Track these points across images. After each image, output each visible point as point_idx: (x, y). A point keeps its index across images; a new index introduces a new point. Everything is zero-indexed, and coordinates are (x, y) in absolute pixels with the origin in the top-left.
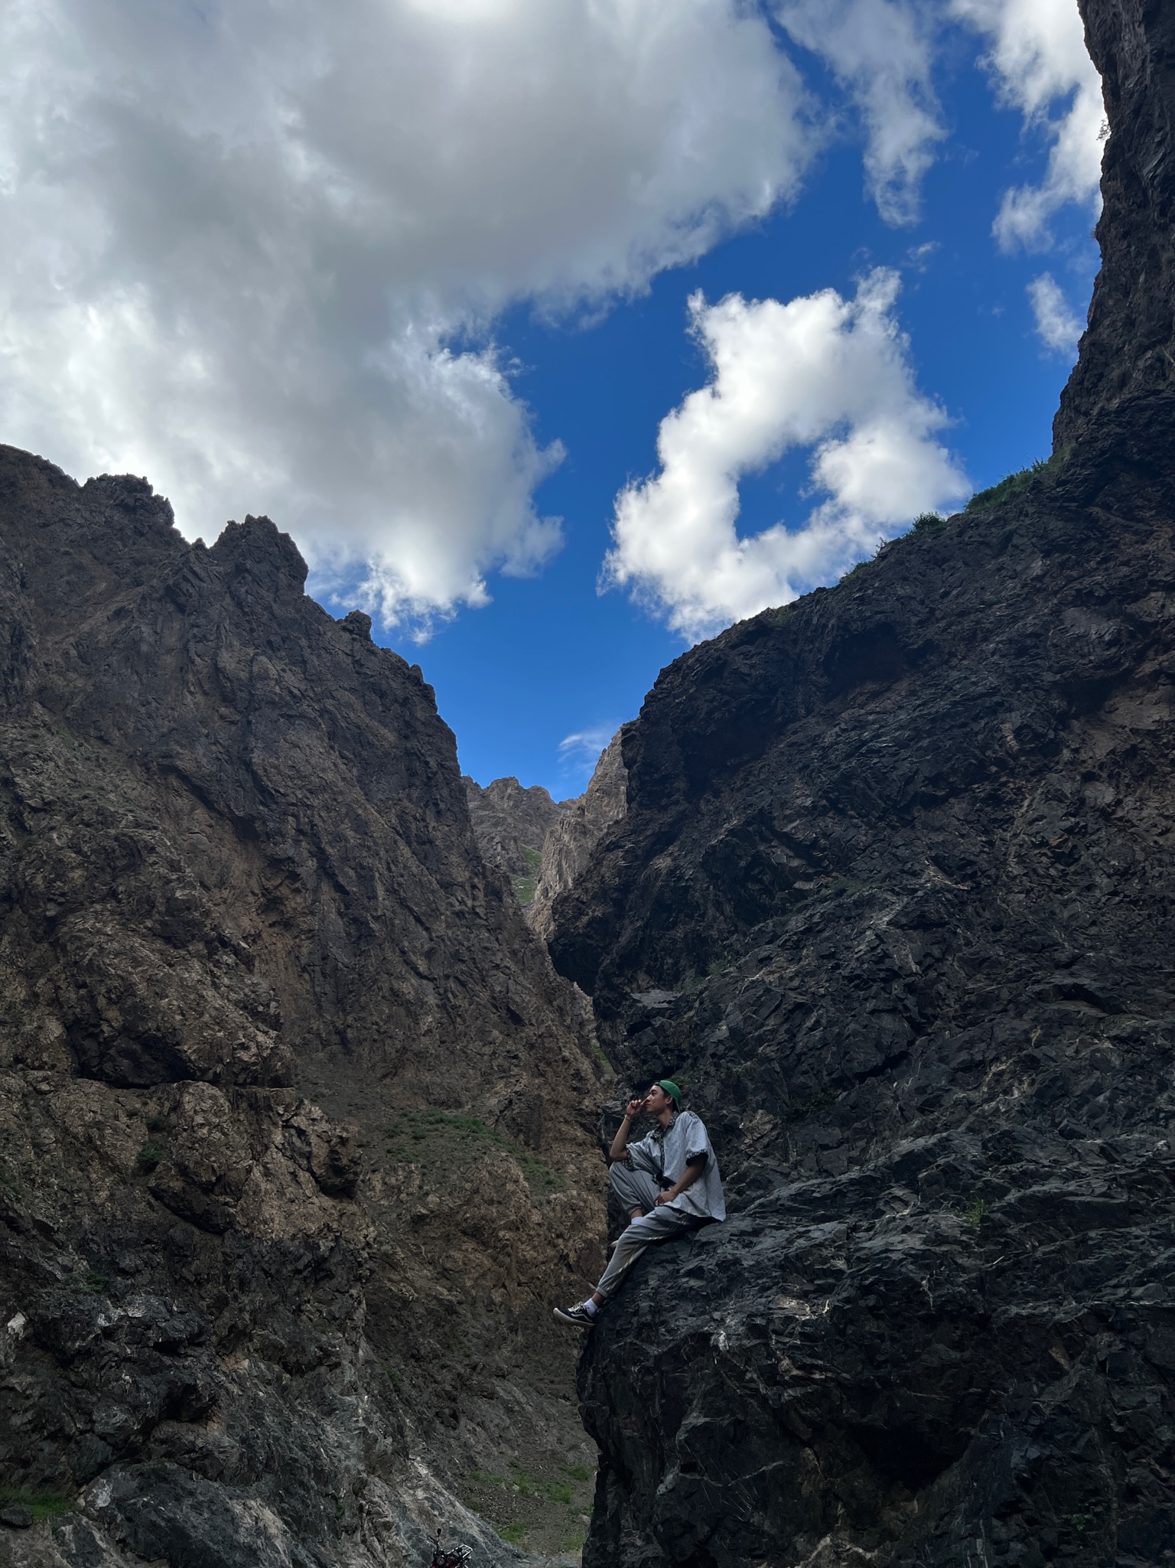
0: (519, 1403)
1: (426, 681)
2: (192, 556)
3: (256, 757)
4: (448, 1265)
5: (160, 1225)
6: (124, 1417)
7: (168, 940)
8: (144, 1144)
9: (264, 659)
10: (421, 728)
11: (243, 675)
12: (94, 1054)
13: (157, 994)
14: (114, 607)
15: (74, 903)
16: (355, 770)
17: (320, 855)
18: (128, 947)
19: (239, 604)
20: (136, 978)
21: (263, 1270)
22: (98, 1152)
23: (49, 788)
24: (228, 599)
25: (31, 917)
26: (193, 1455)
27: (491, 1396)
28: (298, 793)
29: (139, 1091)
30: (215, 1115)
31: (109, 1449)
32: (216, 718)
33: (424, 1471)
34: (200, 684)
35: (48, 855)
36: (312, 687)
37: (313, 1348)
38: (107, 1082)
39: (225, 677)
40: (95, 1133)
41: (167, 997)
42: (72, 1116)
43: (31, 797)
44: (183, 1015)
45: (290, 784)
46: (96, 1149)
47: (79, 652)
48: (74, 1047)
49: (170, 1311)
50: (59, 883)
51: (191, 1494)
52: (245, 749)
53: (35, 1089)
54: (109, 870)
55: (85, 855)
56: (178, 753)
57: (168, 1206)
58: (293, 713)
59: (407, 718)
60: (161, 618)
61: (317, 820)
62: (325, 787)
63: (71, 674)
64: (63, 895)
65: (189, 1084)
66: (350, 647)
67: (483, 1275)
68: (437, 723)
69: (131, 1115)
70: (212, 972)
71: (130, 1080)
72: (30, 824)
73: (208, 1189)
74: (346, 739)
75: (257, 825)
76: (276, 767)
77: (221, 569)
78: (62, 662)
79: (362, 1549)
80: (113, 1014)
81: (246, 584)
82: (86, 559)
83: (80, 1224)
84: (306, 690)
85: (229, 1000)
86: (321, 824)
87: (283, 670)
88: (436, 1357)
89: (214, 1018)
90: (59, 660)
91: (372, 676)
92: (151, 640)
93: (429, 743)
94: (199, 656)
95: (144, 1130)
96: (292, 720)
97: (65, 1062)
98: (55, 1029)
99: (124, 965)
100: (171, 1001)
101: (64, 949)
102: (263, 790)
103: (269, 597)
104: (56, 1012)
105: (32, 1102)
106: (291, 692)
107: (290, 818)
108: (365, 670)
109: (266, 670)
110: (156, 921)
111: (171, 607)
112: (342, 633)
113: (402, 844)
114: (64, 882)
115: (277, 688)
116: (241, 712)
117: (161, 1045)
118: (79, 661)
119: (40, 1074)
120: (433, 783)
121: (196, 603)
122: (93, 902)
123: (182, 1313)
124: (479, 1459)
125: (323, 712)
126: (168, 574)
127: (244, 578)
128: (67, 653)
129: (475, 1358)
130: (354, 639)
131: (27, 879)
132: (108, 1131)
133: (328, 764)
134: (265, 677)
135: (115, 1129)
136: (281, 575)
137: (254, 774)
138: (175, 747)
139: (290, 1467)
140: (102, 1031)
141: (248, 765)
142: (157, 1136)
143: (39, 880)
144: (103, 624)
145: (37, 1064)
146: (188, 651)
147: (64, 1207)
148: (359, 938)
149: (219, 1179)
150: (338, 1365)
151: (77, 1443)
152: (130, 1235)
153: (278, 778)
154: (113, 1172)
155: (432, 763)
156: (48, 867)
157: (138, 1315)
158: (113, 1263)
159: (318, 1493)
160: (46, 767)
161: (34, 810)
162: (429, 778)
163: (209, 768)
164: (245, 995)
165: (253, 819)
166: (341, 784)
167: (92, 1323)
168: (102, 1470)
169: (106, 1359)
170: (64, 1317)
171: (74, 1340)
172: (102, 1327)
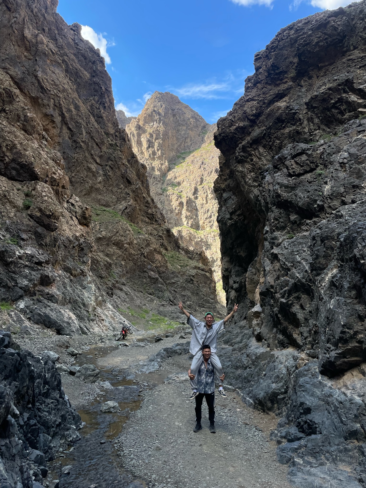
0: (129, 292)
3: (40, 74)
4: (108, 253)
5: (33, 226)
6: (27, 282)
8: (24, 200)
13: (25, 149)
16: (75, 86)
17: (62, 115)
21: (64, 245)
26: (48, 296)
27: (121, 290)
28: (55, 91)
30: (49, 193)
31: (23, 291)
32: (23, 56)
33: (111, 307)
36: (59, 51)
37: (79, 270)
39: (27, 40)
46: (8, 199)
49: (39, 253)
51: (49, 306)
52: (35, 70)
57: (35, 221)
59: (94, 69)
61: (61, 102)
62: (64, 90)
67: (119, 257)
69: (18, 190)
71: (16, 178)
73: (49, 217)
79: (97, 325)
83: (5, 223)
86: (63, 104)
87: (49, 41)
88: (107, 277)
89: (45, 161)
91: (82, 50)
95: (23, 195)
102: (42, 88)
106: (52, 51)
107: (52, 100)
109: (42, 40)
112: (71, 31)
113: (92, 117)
116: (33, 56)
117: (27, 168)
123: (42, 254)
124: (119, 306)
125: (64, 61)
129: (117, 279)
134: (42, 43)
137: (38, 81)
139: (76, 302)
140: (5, 160)
141: (36, 77)
148: (76, 147)
149: (52, 214)
150: (86, 275)
151: (12, 289)
152: (24, 228)
153: (47, 84)
157: (29, 253)
158: (18, 236)
159: (84, 310)
165: (38, 98)
166: (70, 90)
167: (15, 253)
168: (21, 297)
169: (20, 265)
170: (6, 251)
171: (10, 258)
172: (18, 255)
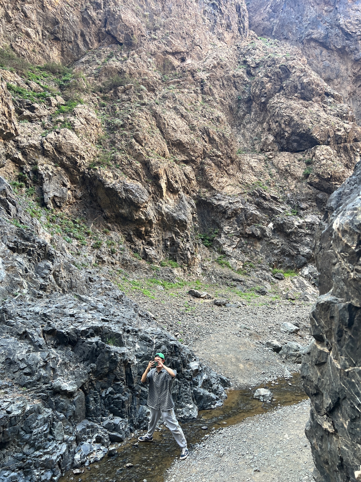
5: (313, 193)
6: (309, 250)
7: (304, 99)
8: (305, 169)
12: (285, 143)
13: (301, 118)
15: (270, 95)
18: (289, 105)
20: (293, 115)
23: (258, 59)
25: (258, 104)
29: (301, 153)
30: (328, 155)
31: (305, 259)
32: (324, 13)
35: (259, 81)
38: (290, 151)
40: (288, 168)
41: (305, 118)
42: (280, 164)
43: (252, 64)
44: (312, 123)
45: (357, 27)
46: (289, 173)
47: (272, 10)
48: (278, 142)
50: (263, 90)
53: (268, 158)
54: (279, 80)
55: (270, 77)
57: (315, 187)
63: (272, 19)
64: (266, 93)
65: (318, 147)
69: (300, 160)
70: (323, 106)
71: (298, 149)
72: (253, 73)
73: (328, 180)
75: (347, 49)
76: (350, 23)
78: (268, 16)
80: (288, 129)
83: (287, 196)
85: (331, 115)
89: (324, 122)
95: (304, 164)
97: (276, 148)
98: (271, 138)
99: (288, 111)
100: (307, 120)
101: (269, 112)
102: (347, 34)
104: (271, 133)
105: (268, 162)
110: (298, 93)
114: (265, 89)
117: (306, 136)
118: (273, 13)
119: (269, 153)
122: (276, 93)
128: (269, 12)
131: (254, 92)
132: (292, 167)
135: (295, 166)
137: (342, 29)
138: (311, 31)
140: (285, 135)
141: (339, 26)
142: (309, 166)
143: (257, 91)
145: (267, 150)
147: (281, 191)
149: (331, 176)
151: (296, 257)
152: (303, 198)
153: (352, 27)
154: (296, 179)
156: (259, 85)
157: (309, 221)
158: (298, 206)
160: (256, 52)
161: (254, 68)
163: (324, 33)
164: (337, 111)
167: (293, 224)
168: (305, 264)
169: (301, 234)
170: (284, 223)
171: (289, 229)
172: (297, 225)
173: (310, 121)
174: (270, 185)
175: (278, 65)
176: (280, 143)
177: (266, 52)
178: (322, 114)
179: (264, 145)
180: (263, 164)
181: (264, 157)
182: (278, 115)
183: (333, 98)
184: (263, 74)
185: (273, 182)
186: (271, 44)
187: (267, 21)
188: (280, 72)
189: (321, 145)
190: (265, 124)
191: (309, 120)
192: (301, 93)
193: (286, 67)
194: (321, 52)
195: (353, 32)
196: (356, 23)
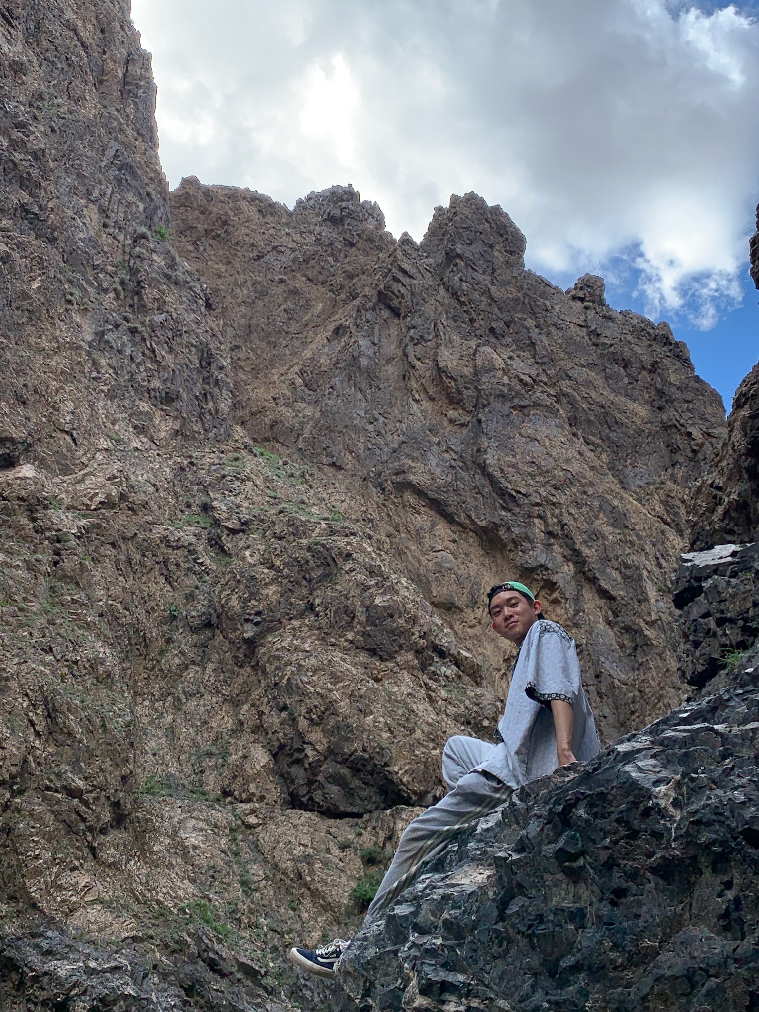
1: (676, 338)
2: (399, 254)
7: (373, 652)
9: (487, 349)
10: (678, 395)
11: (467, 371)
12: (301, 782)
14: (332, 327)
15: (272, 621)
18: (326, 662)
19: (455, 295)
20: (336, 695)
22: (309, 888)
23: (247, 508)
24: (442, 291)
25: (232, 642)
29: (351, 821)
34: (425, 389)
35: (241, 573)
38: (319, 812)
40: (304, 868)
41: (372, 713)
42: (281, 850)
43: (228, 519)
44: (391, 733)
45: (532, 482)
47: (304, 380)
48: (282, 776)
50: (253, 602)
53: (243, 822)
54: (304, 583)
55: (278, 570)
56: (410, 467)
58: (527, 402)
60: (377, 327)
63: (299, 404)
64: (258, 614)
65: (402, 809)
66: (582, 317)
68: (697, 385)
70: (426, 684)
72: (228, 546)
74: (589, 422)
75: (502, 532)
76: (514, 466)
77: (431, 261)
78: (289, 394)
80: (316, 736)
81: (459, 271)
82: (300, 282)
84: (538, 375)
85: (447, 715)
90: (286, 391)
92: (370, 352)
93: (689, 410)
94: (419, 359)
96: (526, 411)
97: (274, 792)
98: (261, 757)
99: (323, 681)
100: (376, 718)
101: (264, 672)
103: (485, 279)
104: (261, 739)
105: (240, 837)
108: (603, 340)
110: (357, 633)
111: (386, 313)
114: (259, 600)
115: (505, 378)
118: (306, 390)
119: (247, 806)
120: (700, 456)
121: (410, 303)
122: (291, 619)
126: (379, 279)
127: (456, 265)
128: (293, 383)
130: (586, 308)
131: (223, 602)
132: (318, 865)
133: (572, 453)
135: (326, 864)
136: (496, 254)
138: (406, 461)
142: (373, 870)
143: (234, 602)
144: (323, 346)
145: (244, 796)
146: (407, 356)
147: (275, 949)
154: (326, 911)
155: (696, 433)
156: (242, 586)
160: (243, 487)
161: (233, 532)
162: (694, 451)
163: (443, 477)
164: (466, 708)
173: (386, 723)
174: (239, 920)
175: (304, 542)
176: (285, 778)
177: (273, 494)
178: (421, 707)
179: (234, 778)
180: (223, 841)
181: (231, 817)
182: (291, 688)
183: (457, 665)
184: (257, 556)
185: (252, 912)
186: (292, 475)
187: (286, 405)
188: (307, 562)
189: (413, 805)
190: (246, 707)
191: (381, 719)
192: (364, 634)
193: (328, 550)
194: (433, 525)
195: (519, 492)
196: (530, 470)
